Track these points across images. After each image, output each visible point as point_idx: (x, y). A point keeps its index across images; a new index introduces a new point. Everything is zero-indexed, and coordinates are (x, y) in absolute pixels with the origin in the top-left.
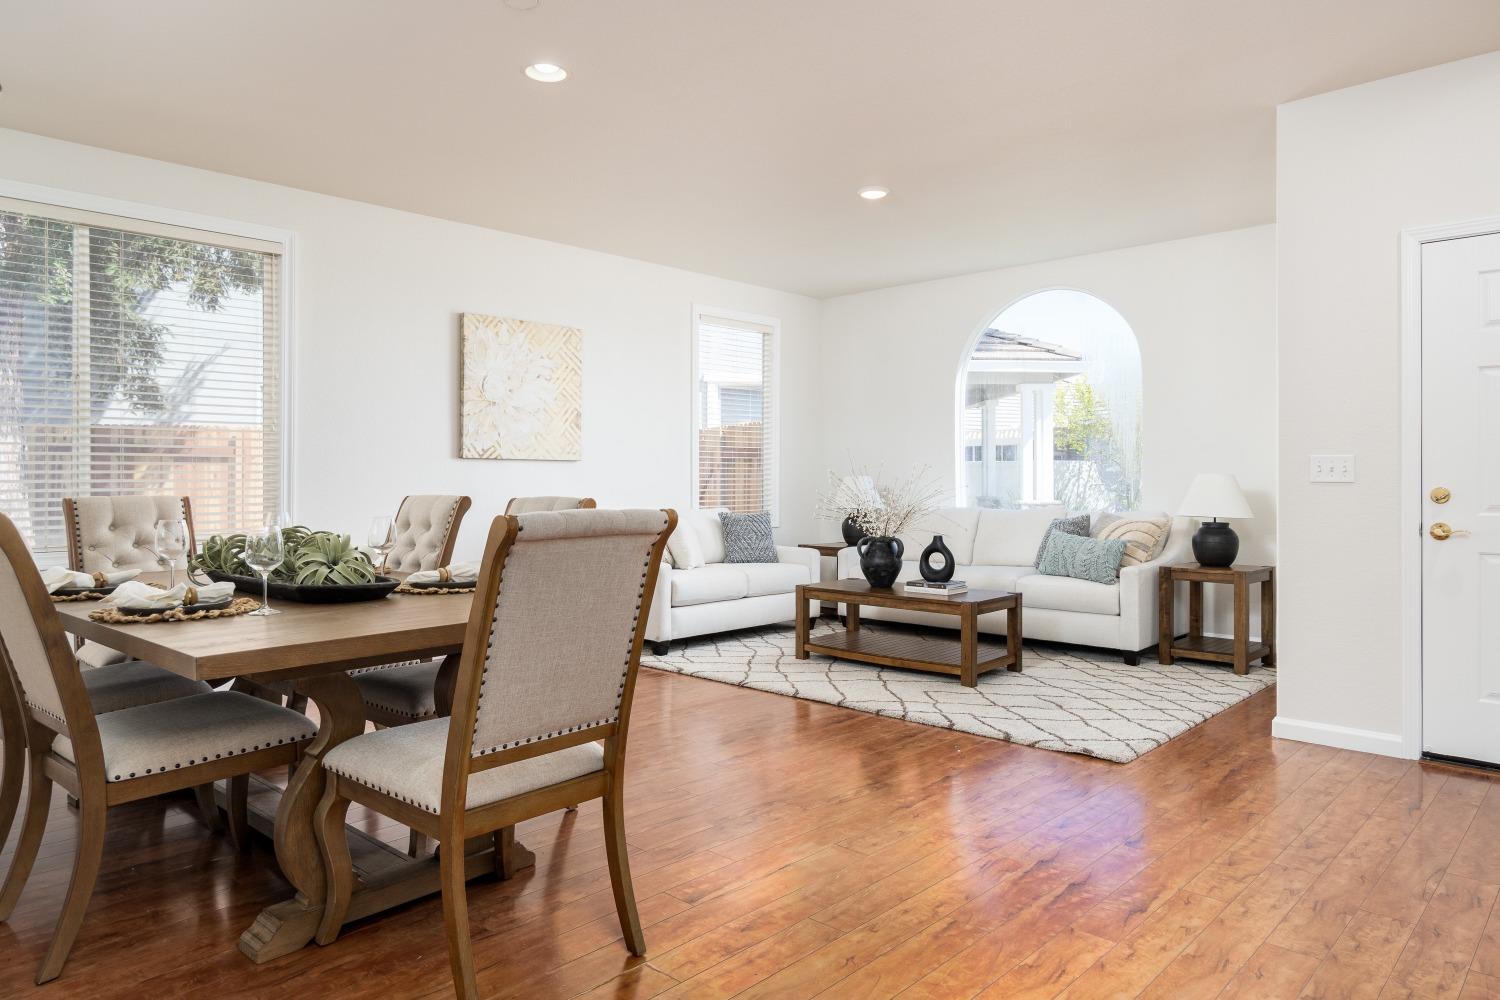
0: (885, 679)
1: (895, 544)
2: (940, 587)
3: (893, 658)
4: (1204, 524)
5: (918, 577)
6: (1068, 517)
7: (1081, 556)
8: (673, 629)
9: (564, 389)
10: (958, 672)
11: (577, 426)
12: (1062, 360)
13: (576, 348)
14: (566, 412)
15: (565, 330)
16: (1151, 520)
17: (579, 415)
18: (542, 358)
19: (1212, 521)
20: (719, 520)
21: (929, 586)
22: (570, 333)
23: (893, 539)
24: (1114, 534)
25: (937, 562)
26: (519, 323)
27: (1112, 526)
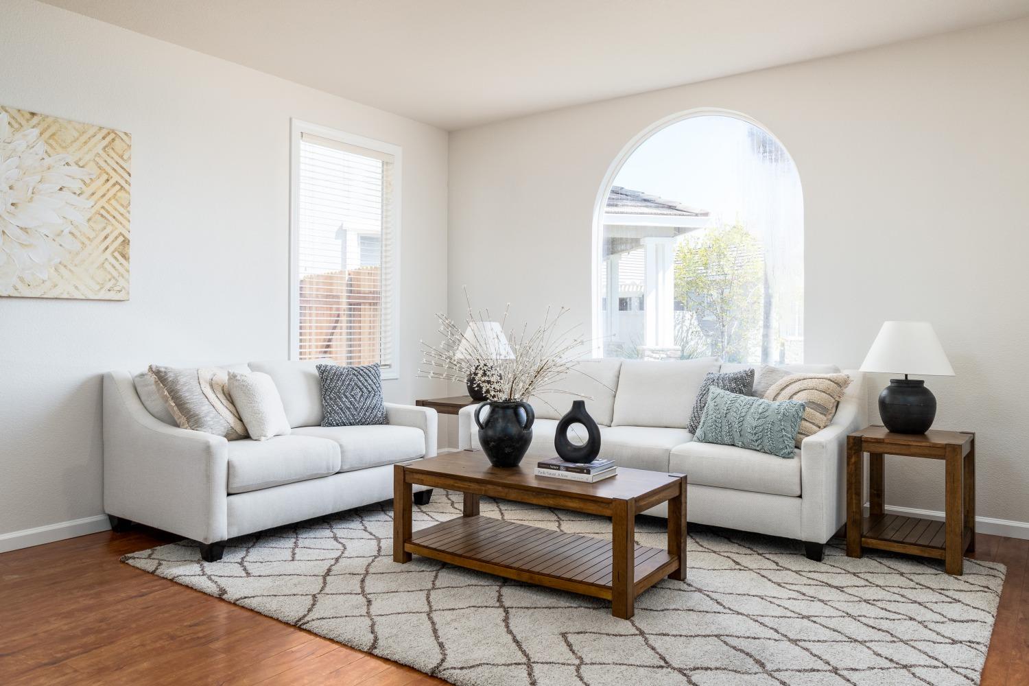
0: (507, 604)
1: (522, 411)
2: (581, 471)
3: (518, 569)
4: (892, 381)
5: (552, 455)
6: (723, 371)
7: (750, 422)
8: (229, 525)
9: (103, 207)
10: (608, 596)
11: (124, 256)
12: (683, 215)
13: (121, 157)
14: (106, 238)
15: (104, 132)
16: (828, 376)
17: (126, 242)
18: (68, 164)
19: (904, 378)
20: (316, 372)
21: (568, 469)
22: (112, 136)
23: (522, 405)
24: (783, 392)
25: (578, 434)
26: (28, 116)
27: (782, 382)
